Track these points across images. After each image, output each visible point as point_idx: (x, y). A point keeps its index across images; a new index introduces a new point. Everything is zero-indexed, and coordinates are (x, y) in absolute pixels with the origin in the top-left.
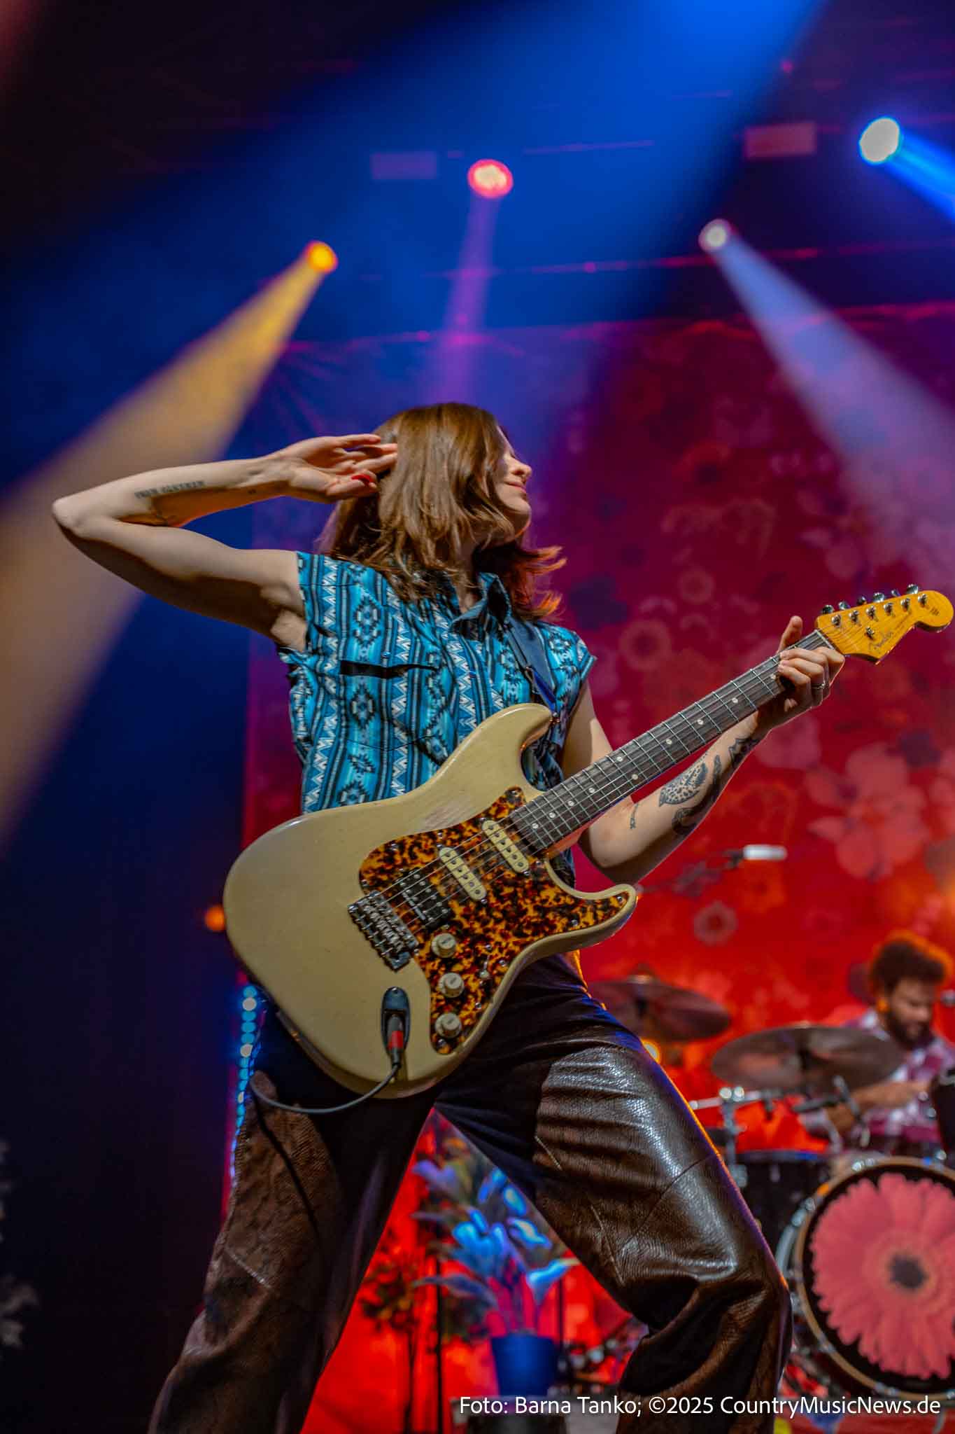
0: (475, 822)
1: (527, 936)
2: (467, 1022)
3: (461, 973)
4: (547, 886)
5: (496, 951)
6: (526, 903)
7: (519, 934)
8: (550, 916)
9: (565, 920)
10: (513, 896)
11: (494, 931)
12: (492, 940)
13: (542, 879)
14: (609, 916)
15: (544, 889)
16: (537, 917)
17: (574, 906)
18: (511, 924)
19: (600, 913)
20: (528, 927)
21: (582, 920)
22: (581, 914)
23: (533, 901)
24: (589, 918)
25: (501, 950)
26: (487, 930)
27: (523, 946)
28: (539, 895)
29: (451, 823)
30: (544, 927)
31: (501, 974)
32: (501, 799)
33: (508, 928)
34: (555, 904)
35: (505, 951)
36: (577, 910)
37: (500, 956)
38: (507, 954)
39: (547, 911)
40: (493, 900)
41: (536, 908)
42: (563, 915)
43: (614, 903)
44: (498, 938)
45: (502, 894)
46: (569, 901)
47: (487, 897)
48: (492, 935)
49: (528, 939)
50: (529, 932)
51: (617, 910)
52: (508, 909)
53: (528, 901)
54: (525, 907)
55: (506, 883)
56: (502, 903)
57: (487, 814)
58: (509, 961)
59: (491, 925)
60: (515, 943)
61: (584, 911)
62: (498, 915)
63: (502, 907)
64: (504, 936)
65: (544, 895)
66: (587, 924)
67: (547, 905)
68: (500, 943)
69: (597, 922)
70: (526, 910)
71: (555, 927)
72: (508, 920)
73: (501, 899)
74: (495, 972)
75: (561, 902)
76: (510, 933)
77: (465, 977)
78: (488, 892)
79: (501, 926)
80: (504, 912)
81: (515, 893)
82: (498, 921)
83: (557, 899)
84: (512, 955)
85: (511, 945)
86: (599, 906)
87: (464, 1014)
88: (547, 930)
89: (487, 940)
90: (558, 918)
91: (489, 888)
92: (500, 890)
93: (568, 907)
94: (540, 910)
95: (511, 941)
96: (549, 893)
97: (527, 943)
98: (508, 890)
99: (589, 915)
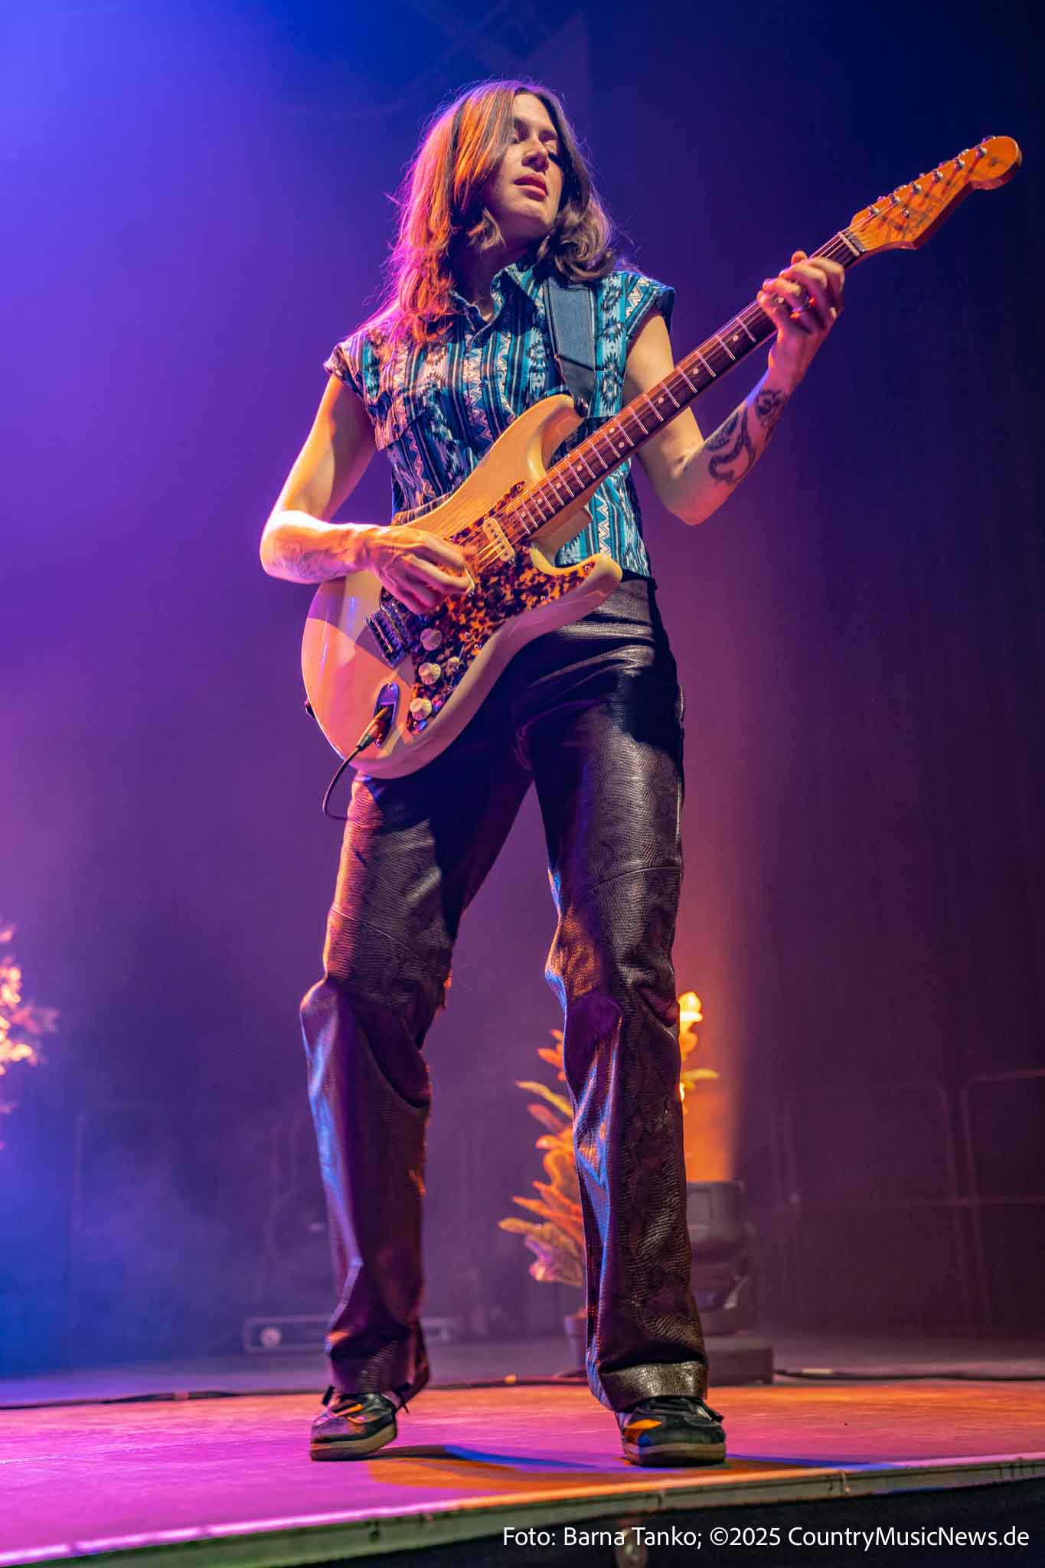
0: (480, 522)
1: (501, 618)
2: (437, 705)
3: (440, 663)
4: (527, 570)
5: (473, 637)
6: (506, 589)
7: (495, 618)
8: (523, 597)
9: (535, 599)
10: (496, 584)
11: (475, 620)
12: (471, 627)
13: (524, 563)
15: (523, 572)
16: (510, 601)
17: (546, 583)
18: (489, 611)
19: (566, 586)
20: (502, 612)
21: (550, 595)
22: (549, 589)
23: (512, 585)
24: (556, 593)
25: (476, 637)
26: (471, 619)
27: (494, 629)
28: (518, 579)
29: (459, 529)
30: (517, 607)
31: (473, 657)
32: (507, 496)
33: (486, 614)
34: (530, 584)
35: (480, 636)
36: (548, 587)
37: (475, 640)
38: (481, 638)
39: (522, 592)
40: (480, 591)
41: (513, 592)
42: (533, 594)
43: (581, 574)
44: (476, 625)
45: (489, 584)
46: (542, 579)
48: (472, 623)
49: (501, 622)
50: (503, 615)
51: (582, 579)
52: (490, 598)
53: (508, 586)
54: (503, 591)
55: (493, 574)
56: (487, 592)
57: (492, 513)
58: (482, 643)
59: (473, 615)
60: (489, 628)
61: (553, 587)
62: (482, 604)
63: (485, 595)
64: (482, 622)
65: (522, 578)
66: (553, 599)
67: (523, 587)
68: (477, 630)
70: (505, 594)
71: (525, 605)
72: (488, 608)
73: (486, 589)
74: (468, 656)
75: (536, 582)
76: (487, 619)
77: (444, 665)
78: (476, 585)
79: (482, 614)
80: (486, 601)
81: (499, 580)
82: (480, 610)
83: (532, 580)
84: (485, 638)
85: (486, 629)
86: (567, 579)
87: (437, 697)
88: (518, 609)
89: (467, 628)
90: (529, 598)
91: (478, 581)
92: (488, 581)
93: (541, 585)
94: (517, 593)
95: (486, 626)
96: (527, 576)
97: (499, 626)
98: (494, 580)
99: (557, 588)
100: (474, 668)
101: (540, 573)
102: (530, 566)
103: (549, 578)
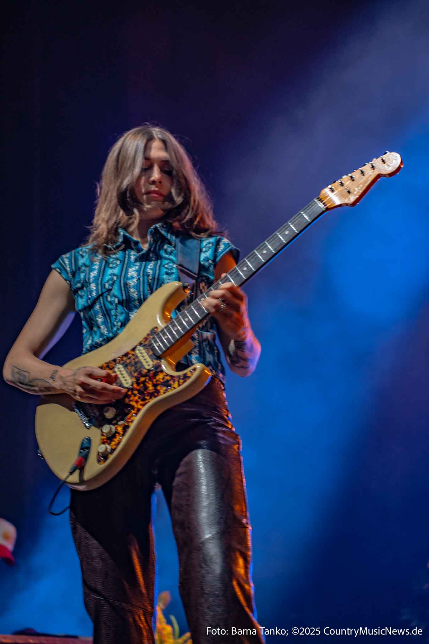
0: (134, 349)
1: (146, 399)
2: (113, 447)
3: (114, 425)
4: (160, 373)
7: (144, 400)
8: (159, 388)
9: (165, 388)
10: (144, 382)
11: (133, 400)
13: (158, 370)
14: (185, 381)
15: (158, 374)
16: (152, 390)
17: (170, 380)
18: (141, 396)
19: (181, 381)
20: (148, 396)
21: (173, 386)
22: (172, 383)
23: (152, 382)
24: (176, 385)
25: (134, 410)
26: (130, 401)
27: (143, 405)
28: (155, 378)
29: (124, 352)
30: (156, 393)
31: (132, 421)
32: (148, 335)
33: (139, 398)
34: (162, 381)
35: (136, 409)
37: (133, 412)
38: (136, 411)
39: (157, 385)
40: (135, 385)
41: (153, 385)
42: (164, 386)
43: (189, 374)
44: (134, 404)
45: (139, 381)
46: (168, 378)
47: (132, 385)
49: (147, 401)
50: (147, 398)
51: (189, 377)
52: (141, 389)
53: (150, 382)
54: (148, 385)
55: (142, 376)
56: (139, 386)
57: (140, 344)
58: (137, 413)
59: (132, 398)
60: (141, 405)
61: (174, 381)
62: (136, 392)
63: (138, 388)
64: (137, 402)
65: (157, 378)
66: (174, 388)
67: (158, 382)
68: (134, 406)
69: (179, 385)
70: (149, 387)
71: (160, 392)
72: (140, 394)
73: (138, 384)
74: (130, 420)
75: (165, 380)
76: (140, 400)
78: (133, 382)
79: (136, 398)
80: (138, 390)
81: (145, 380)
82: (135, 395)
83: (163, 379)
84: (139, 410)
85: (139, 406)
86: (182, 378)
87: (113, 443)
90: (162, 388)
91: (134, 380)
92: (139, 380)
93: (168, 381)
94: (155, 386)
95: (139, 404)
96: (160, 376)
97: (146, 403)
98: (142, 379)
99: (176, 383)
100: (132, 426)
101: (167, 375)
102: (162, 371)
103: (172, 377)
